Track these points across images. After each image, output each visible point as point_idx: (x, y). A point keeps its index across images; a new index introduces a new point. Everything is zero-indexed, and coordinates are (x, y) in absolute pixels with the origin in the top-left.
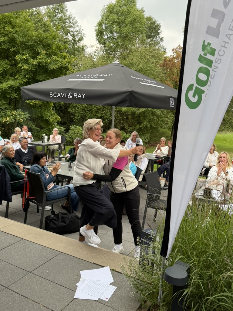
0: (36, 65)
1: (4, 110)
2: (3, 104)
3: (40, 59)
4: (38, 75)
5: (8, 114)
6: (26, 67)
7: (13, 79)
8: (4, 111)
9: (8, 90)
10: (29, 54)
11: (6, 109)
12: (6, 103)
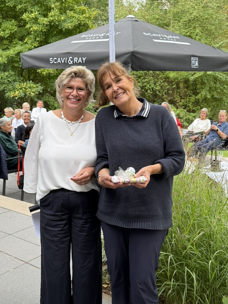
0: (47, 25)
1: (12, 82)
2: (11, 76)
3: (51, 16)
4: (51, 37)
5: (16, 87)
6: (35, 27)
7: (22, 43)
8: (12, 84)
9: (16, 58)
10: (38, 11)
11: (15, 81)
12: (13, 73)
